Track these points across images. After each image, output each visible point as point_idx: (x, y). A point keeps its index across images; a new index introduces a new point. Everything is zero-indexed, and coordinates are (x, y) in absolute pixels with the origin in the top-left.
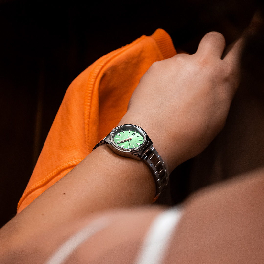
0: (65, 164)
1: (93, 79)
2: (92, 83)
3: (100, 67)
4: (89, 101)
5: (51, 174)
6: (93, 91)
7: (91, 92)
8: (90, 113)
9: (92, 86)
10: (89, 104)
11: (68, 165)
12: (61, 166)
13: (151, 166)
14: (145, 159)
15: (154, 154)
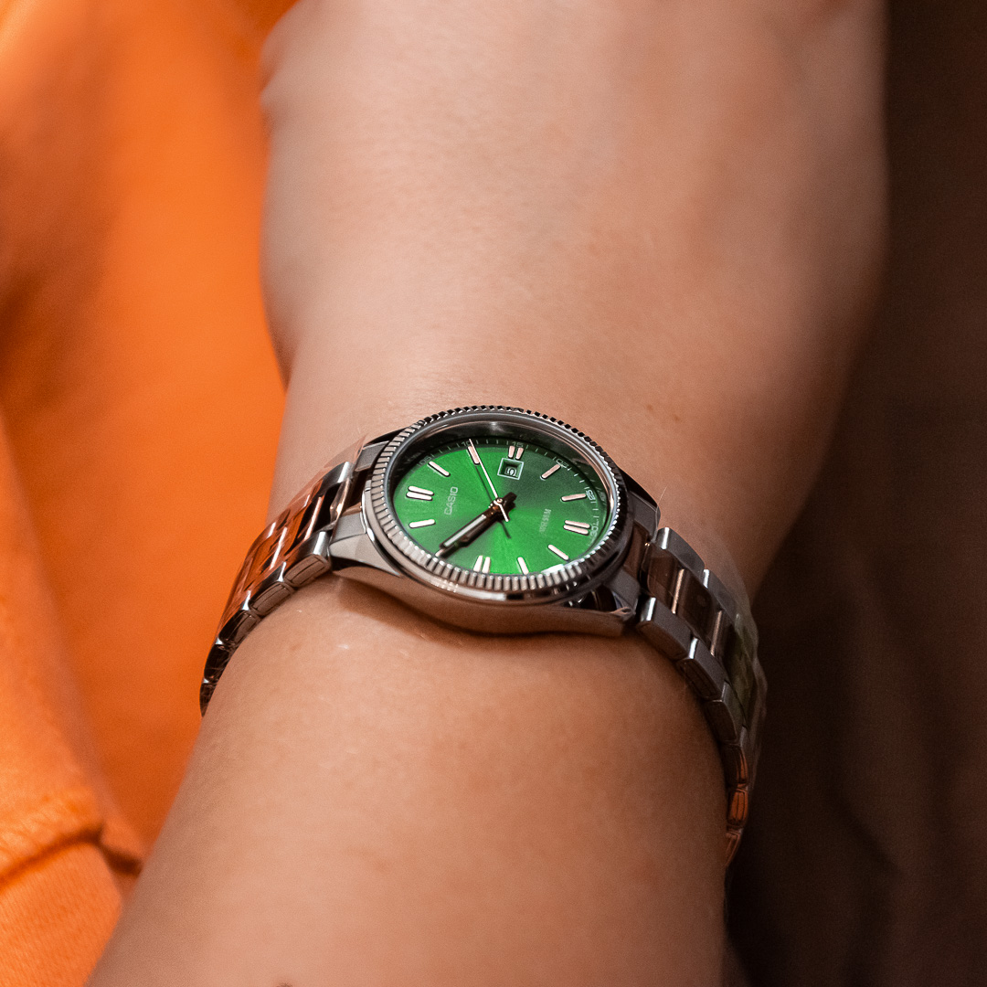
13: (691, 656)
14: (649, 618)
15: (682, 571)
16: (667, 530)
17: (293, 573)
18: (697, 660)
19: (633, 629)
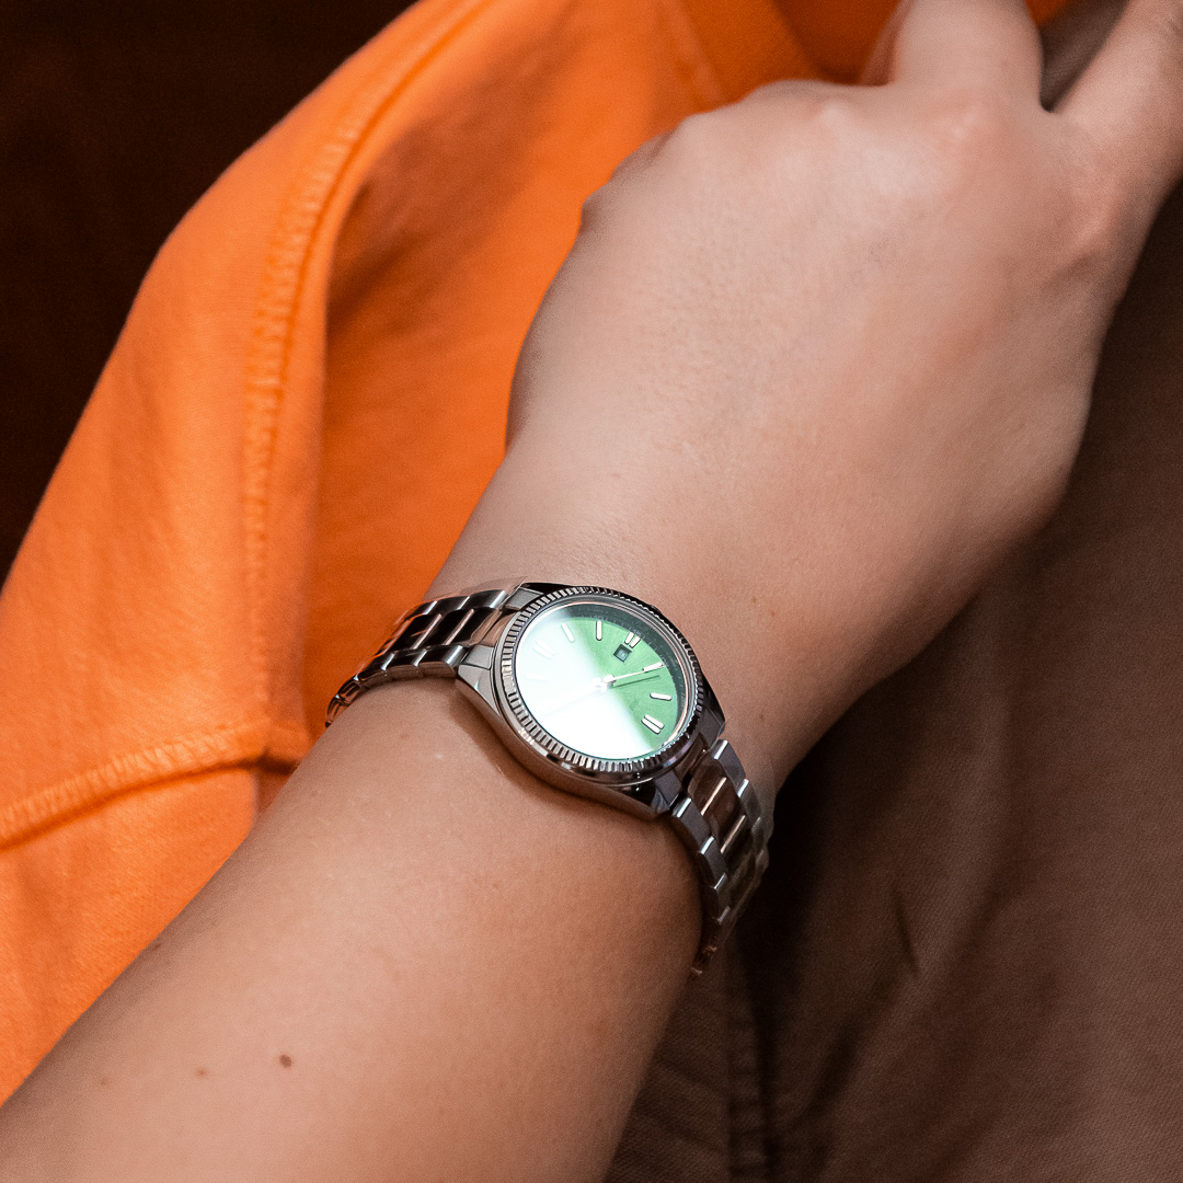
0: (130, 757)
1: (299, 230)
2: (294, 257)
3: (341, 151)
4: (274, 364)
5: (49, 793)
6: (295, 306)
7: (284, 310)
8: (274, 433)
9: (290, 275)
10: (272, 381)
11: (149, 769)
12: (109, 767)
13: (703, 852)
14: (679, 815)
15: (725, 779)
16: (725, 743)
17: (395, 669)
18: (707, 857)
19: (666, 819)
